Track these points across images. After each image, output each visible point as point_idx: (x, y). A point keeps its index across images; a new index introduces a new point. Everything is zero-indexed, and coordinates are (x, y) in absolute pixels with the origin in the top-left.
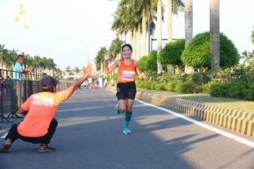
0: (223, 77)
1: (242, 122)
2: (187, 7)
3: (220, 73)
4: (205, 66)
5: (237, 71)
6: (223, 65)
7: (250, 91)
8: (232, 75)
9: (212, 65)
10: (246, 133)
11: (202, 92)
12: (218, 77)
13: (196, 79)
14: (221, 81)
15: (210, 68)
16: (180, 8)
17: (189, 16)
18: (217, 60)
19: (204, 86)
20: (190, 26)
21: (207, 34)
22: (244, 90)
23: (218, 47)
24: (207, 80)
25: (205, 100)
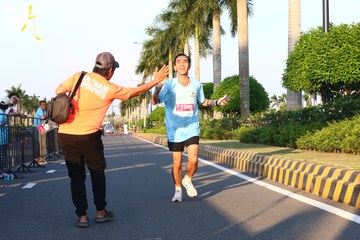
0: (253, 122)
1: (273, 168)
2: (215, 49)
3: (251, 118)
4: (234, 111)
5: (268, 116)
6: (253, 109)
7: (281, 136)
8: (263, 120)
9: (242, 110)
10: (277, 180)
11: (231, 138)
12: (248, 122)
13: (224, 124)
14: (252, 127)
15: (239, 113)
16: (207, 50)
17: (218, 58)
18: (246, 105)
19: (233, 132)
20: (218, 70)
21: (235, 78)
22: (275, 136)
23: (248, 91)
24: (237, 125)
25: (235, 146)
